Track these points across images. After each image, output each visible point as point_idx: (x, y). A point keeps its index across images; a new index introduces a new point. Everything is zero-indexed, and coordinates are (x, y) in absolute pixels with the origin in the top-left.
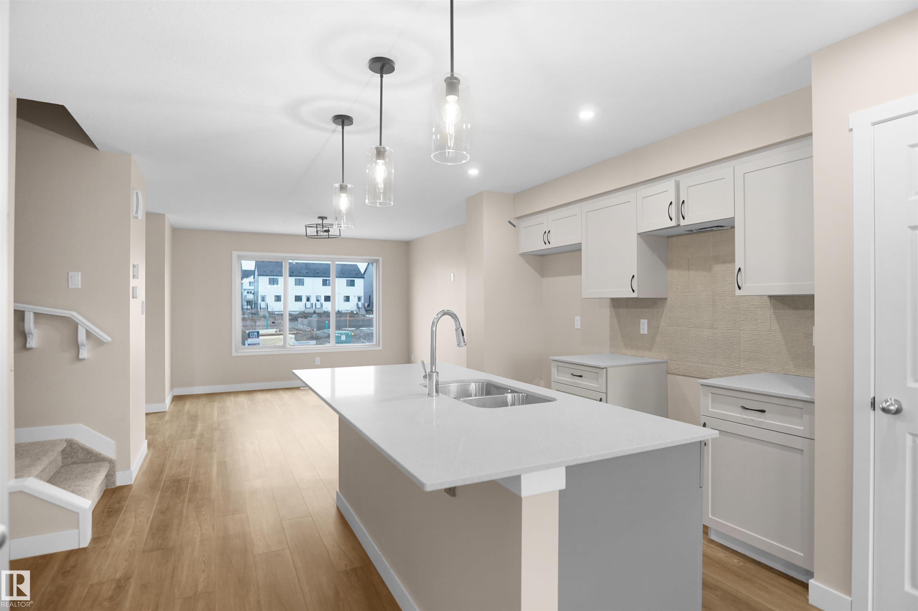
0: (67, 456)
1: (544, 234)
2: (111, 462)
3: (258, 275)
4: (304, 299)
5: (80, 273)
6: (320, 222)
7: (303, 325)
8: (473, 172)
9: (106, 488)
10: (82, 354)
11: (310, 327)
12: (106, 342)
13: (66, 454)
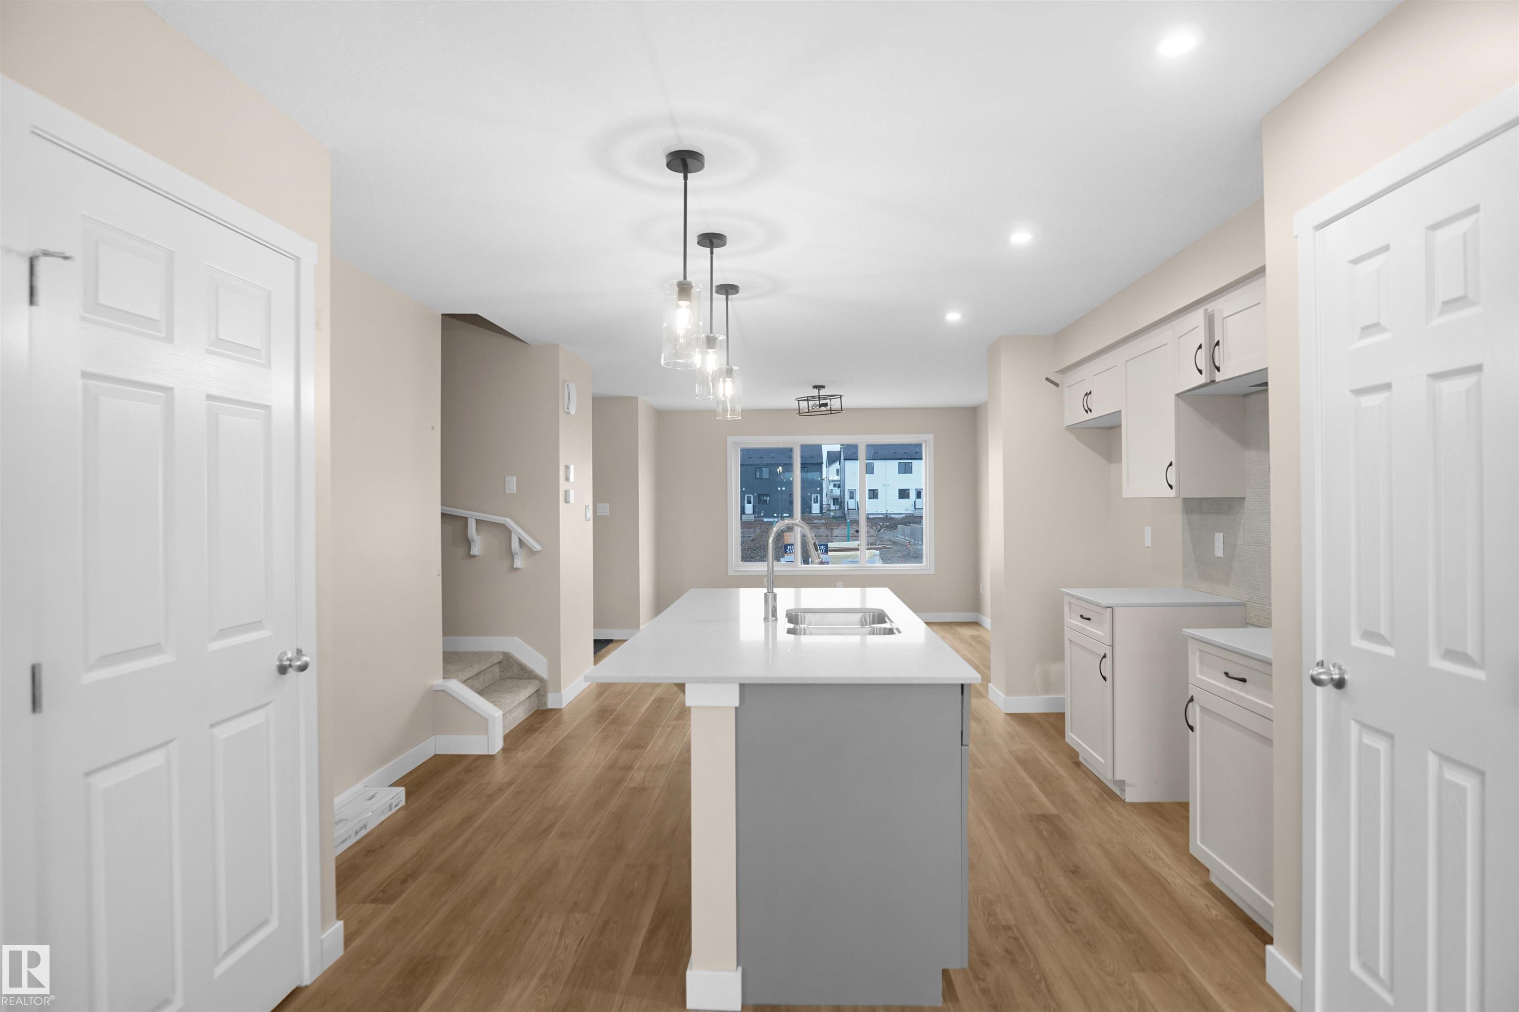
0: (504, 669)
1: (1083, 396)
2: (542, 680)
3: (845, 459)
4: (913, 494)
5: (515, 477)
6: (815, 392)
7: (904, 535)
8: (953, 317)
9: (537, 709)
10: (516, 563)
11: (913, 539)
12: (536, 550)
13: (503, 668)
